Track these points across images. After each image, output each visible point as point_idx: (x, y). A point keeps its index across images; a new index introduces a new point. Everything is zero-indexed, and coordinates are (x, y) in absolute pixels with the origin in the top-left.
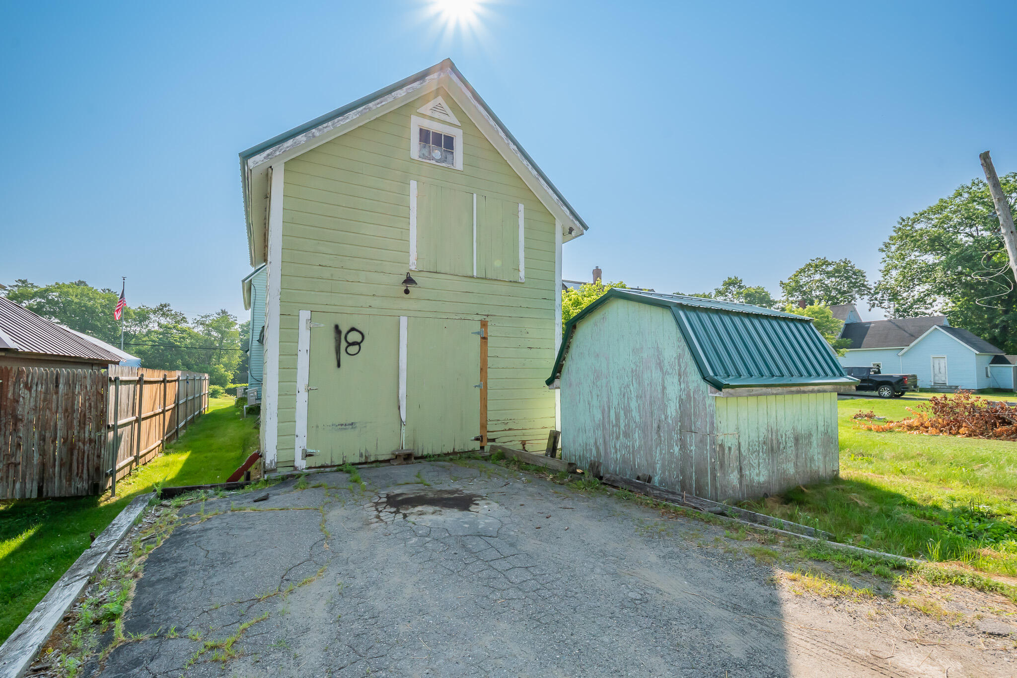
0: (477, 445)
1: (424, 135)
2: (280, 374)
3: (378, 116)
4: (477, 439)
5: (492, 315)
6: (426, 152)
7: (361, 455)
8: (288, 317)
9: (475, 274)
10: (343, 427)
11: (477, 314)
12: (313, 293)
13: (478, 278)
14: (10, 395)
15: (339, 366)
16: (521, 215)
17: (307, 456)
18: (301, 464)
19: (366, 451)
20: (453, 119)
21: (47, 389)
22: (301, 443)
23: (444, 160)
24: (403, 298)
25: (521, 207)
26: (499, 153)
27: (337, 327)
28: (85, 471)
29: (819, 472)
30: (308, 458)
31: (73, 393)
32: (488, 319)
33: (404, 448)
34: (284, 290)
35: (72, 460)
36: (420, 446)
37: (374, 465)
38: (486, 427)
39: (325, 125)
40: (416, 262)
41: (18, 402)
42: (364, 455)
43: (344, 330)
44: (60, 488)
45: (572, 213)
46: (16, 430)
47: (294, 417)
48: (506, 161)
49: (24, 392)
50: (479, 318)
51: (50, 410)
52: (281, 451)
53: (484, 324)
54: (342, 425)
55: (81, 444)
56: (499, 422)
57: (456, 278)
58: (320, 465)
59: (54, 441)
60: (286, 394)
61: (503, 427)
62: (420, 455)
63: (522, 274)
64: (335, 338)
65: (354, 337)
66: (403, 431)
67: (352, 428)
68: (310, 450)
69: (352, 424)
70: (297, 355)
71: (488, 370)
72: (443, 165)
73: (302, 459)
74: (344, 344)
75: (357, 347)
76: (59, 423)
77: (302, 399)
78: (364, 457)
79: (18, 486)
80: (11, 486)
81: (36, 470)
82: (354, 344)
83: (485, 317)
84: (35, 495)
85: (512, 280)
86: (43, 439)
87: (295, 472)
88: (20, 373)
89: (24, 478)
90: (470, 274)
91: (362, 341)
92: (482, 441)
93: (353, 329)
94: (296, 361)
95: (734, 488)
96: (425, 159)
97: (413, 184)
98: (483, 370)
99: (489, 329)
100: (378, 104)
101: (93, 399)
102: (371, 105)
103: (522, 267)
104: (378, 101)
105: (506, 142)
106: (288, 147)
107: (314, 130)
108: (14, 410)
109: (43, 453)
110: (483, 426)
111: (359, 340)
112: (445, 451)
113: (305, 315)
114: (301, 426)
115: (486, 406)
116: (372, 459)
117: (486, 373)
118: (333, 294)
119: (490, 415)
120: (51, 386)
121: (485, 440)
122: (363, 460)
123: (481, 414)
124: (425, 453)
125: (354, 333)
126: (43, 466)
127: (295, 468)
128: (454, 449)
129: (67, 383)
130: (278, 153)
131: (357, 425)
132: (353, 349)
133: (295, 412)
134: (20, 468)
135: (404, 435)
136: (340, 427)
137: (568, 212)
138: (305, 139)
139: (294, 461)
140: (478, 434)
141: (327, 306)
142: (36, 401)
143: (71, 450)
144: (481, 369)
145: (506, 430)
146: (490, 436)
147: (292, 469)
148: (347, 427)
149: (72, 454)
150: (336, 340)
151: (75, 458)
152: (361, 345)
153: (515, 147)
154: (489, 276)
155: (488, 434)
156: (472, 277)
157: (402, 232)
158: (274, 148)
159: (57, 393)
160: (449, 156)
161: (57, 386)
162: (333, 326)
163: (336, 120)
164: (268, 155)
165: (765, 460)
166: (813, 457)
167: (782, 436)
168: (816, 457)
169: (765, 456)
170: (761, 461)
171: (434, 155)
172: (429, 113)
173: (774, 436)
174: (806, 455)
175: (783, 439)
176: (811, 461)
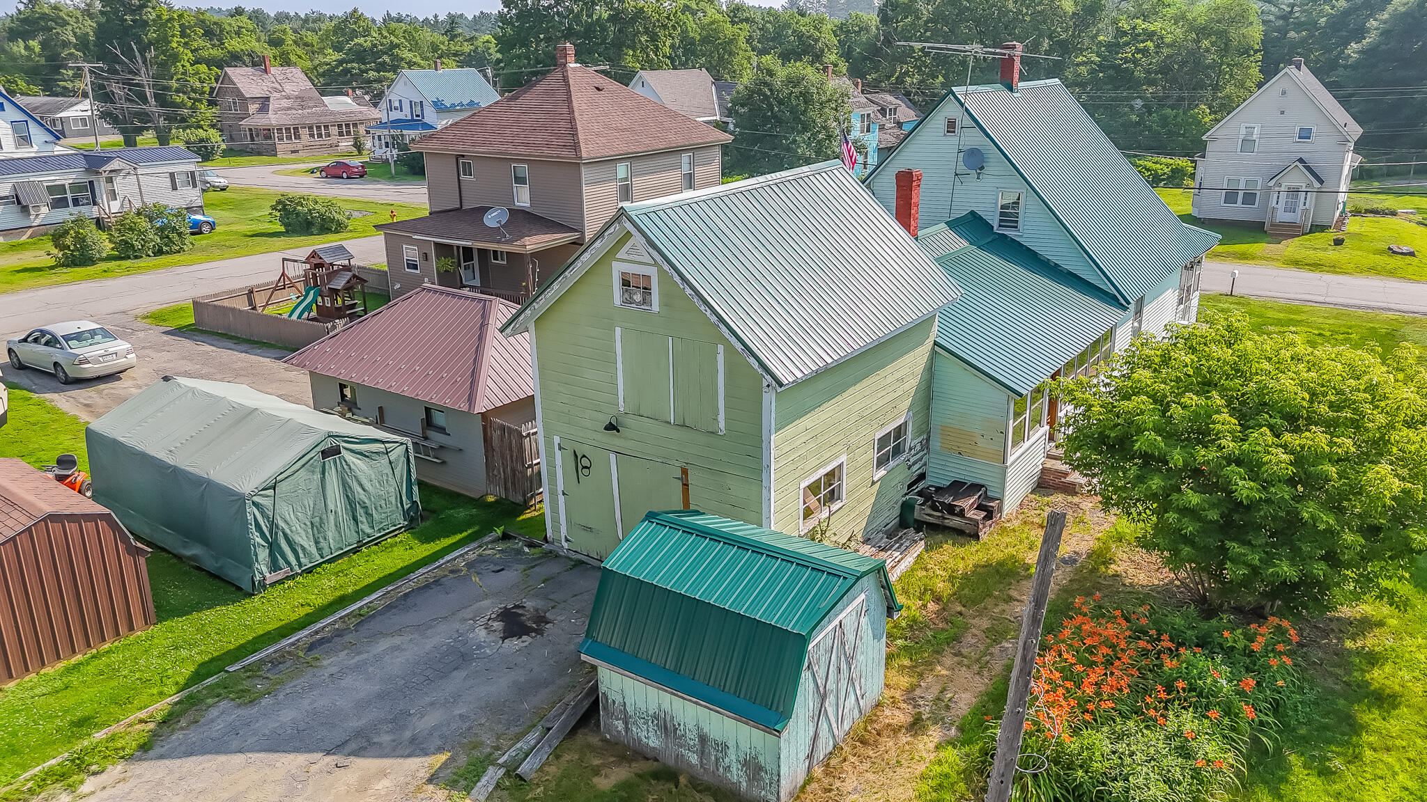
1: (625, 279)
5: (691, 464)
6: (627, 296)
8: (548, 439)
9: (673, 421)
11: (677, 460)
12: (560, 423)
13: (675, 425)
14: (489, 434)
15: (579, 484)
16: (721, 359)
17: (567, 541)
18: (565, 546)
20: (647, 259)
21: (501, 433)
22: (564, 530)
23: (644, 303)
24: (616, 435)
25: (720, 349)
27: (575, 452)
31: (511, 439)
32: (689, 467)
34: (545, 420)
35: (515, 480)
40: (624, 404)
41: (492, 438)
43: (578, 455)
45: (761, 364)
46: (493, 455)
47: (558, 510)
49: (493, 433)
50: (682, 465)
51: (504, 447)
52: (555, 534)
53: (685, 472)
54: (585, 527)
55: (518, 474)
57: (656, 422)
58: (575, 550)
59: (507, 467)
60: (553, 494)
63: (722, 425)
64: (575, 460)
65: (585, 462)
67: (590, 531)
68: (569, 537)
69: (590, 528)
70: (556, 468)
72: (643, 307)
73: (565, 542)
74: (580, 467)
75: (587, 470)
76: (508, 456)
77: (561, 499)
79: (498, 488)
80: (495, 488)
81: (503, 482)
83: (687, 465)
85: (711, 431)
86: (503, 464)
87: (560, 552)
90: (668, 420)
91: (590, 467)
93: (584, 456)
94: (556, 472)
95: (619, 733)
96: (628, 302)
97: (618, 331)
99: (689, 476)
101: (518, 446)
103: (722, 417)
105: (682, 287)
108: (491, 443)
109: (504, 473)
111: (588, 466)
113: (557, 439)
114: (563, 519)
118: (571, 426)
120: (503, 432)
125: (585, 459)
126: (505, 479)
127: (562, 549)
129: (508, 432)
131: (593, 530)
132: (585, 471)
133: (558, 507)
134: (497, 478)
137: (757, 364)
139: (561, 542)
141: (568, 435)
142: (498, 440)
143: (514, 474)
147: (561, 545)
148: (587, 529)
149: (515, 478)
150: (576, 463)
152: (590, 469)
153: (692, 292)
154: (687, 425)
156: (671, 424)
159: (505, 437)
160: (648, 299)
161: (505, 434)
162: (573, 451)
165: (656, 732)
166: (729, 767)
167: (679, 725)
168: (734, 770)
169: (656, 728)
170: (650, 729)
171: (635, 297)
172: (625, 257)
173: (668, 719)
174: (717, 760)
175: (682, 727)
176: (725, 769)
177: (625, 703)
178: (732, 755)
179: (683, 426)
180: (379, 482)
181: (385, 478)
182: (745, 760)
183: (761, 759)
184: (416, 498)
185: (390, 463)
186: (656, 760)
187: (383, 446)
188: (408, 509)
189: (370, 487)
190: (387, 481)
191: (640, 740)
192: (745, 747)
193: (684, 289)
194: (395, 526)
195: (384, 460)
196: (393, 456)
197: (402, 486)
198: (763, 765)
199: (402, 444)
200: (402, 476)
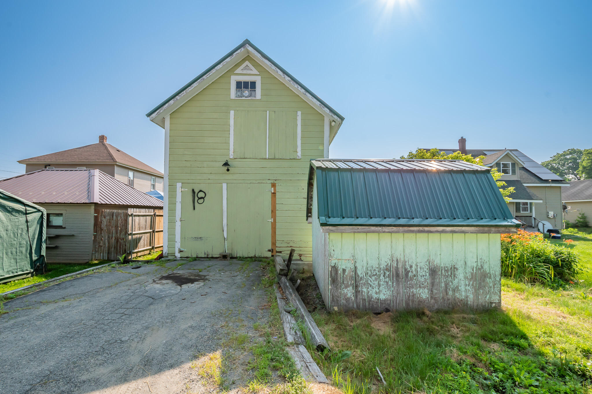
0: (269, 254)
1: (239, 85)
2: (169, 213)
3: (213, 81)
4: (269, 251)
5: (278, 180)
6: (239, 93)
7: (205, 254)
8: (172, 186)
9: (267, 157)
10: (196, 239)
11: (269, 180)
12: (183, 174)
13: (269, 159)
14: (99, 220)
15: (194, 209)
16: (299, 118)
17: (180, 252)
18: (178, 255)
19: (207, 252)
20: (255, 71)
21: (110, 218)
22: (178, 245)
23: (250, 96)
24: (226, 173)
25: (299, 113)
26: (284, 84)
27: (193, 190)
28: (121, 251)
29: (467, 301)
30: (181, 253)
31: (118, 220)
32: (275, 182)
33: (226, 252)
34: (171, 174)
35: (117, 246)
36: (235, 252)
37: (211, 259)
38: (276, 244)
39: (182, 93)
40: (233, 154)
41: (102, 223)
42: (206, 254)
43: (196, 191)
44: (114, 256)
45: (331, 110)
46: (101, 233)
47: (175, 233)
48: (288, 87)
49: (103, 219)
50: (270, 181)
51: (111, 226)
52: (169, 248)
53: (274, 185)
54: (196, 238)
55: (120, 240)
56: (284, 242)
57: (256, 160)
58: (186, 256)
59: (112, 238)
60: (171, 222)
61: (286, 245)
62: (235, 256)
63: (299, 154)
64: (193, 195)
65: (201, 195)
66: (226, 243)
67: (201, 240)
68: (182, 249)
69: (201, 238)
70: (176, 204)
71: (277, 211)
72: (250, 98)
73: (178, 253)
74: (196, 198)
75: (202, 200)
76: (114, 231)
77: (178, 224)
78: (206, 255)
79: (102, 254)
80: (100, 254)
81: (107, 249)
82: (201, 198)
83: (275, 181)
84: (106, 259)
85: (292, 158)
86: (109, 237)
87: (176, 259)
88: (102, 211)
89: (103, 252)
90: (264, 157)
91: (205, 197)
92: (272, 252)
93: (201, 191)
94: (175, 207)
95: (348, 300)
96: (239, 97)
97: (232, 113)
98: (274, 211)
99: (277, 188)
100: (208, 75)
101: (124, 222)
102: (204, 77)
103: (299, 150)
104: (208, 74)
105: (283, 76)
106: (166, 107)
107: (177, 97)
108: (101, 226)
109: (109, 243)
110: (274, 244)
111: (204, 197)
112: (250, 256)
113: (179, 185)
114: (178, 238)
115: (275, 232)
116: (210, 256)
117: (275, 213)
118: (192, 174)
119: (278, 238)
120: (111, 217)
121: (274, 251)
122: (206, 256)
123: (272, 237)
124: (238, 256)
125: (201, 193)
126: (109, 247)
127: (176, 257)
128: (255, 255)
129: (116, 216)
130: (161, 111)
131: (203, 238)
132: (201, 201)
133: (175, 231)
134: (102, 248)
135: (226, 246)
136: (195, 239)
137: (328, 111)
138: (173, 102)
139: (175, 253)
140: (270, 248)
141: (189, 180)
142: (107, 223)
143: (117, 241)
144: (272, 211)
145: (288, 247)
146: (278, 249)
147: (174, 257)
148: (198, 239)
149: (117, 244)
150: (193, 197)
151: (118, 245)
152: (205, 198)
153: (289, 79)
154: (277, 157)
155: (277, 248)
156: (266, 159)
157: (226, 139)
158: (160, 109)
159: (113, 219)
160: (253, 93)
161: (113, 217)
162: (191, 190)
163: (187, 89)
164: (157, 113)
165: (387, 283)
166: (457, 287)
167: (411, 267)
168: (462, 288)
169: (387, 279)
170: (382, 283)
171: (244, 94)
172: (241, 72)
173: (400, 266)
174: (447, 285)
175: (413, 269)
176: (454, 290)
177: (356, 267)
178: (460, 274)
179: (274, 159)
180: (14, 234)
181: (20, 231)
182: (472, 274)
183: (486, 267)
184: (44, 253)
185: (27, 221)
186: (387, 310)
187: (24, 208)
188: (35, 261)
189: (5, 236)
190: (21, 234)
191: (370, 298)
192: (472, 262)
193: (285, 78)
194: (23, 271)
195: (22, 219)
196: (30, 217)
197: (33, 241)
198: (488, 272)
199: (39, 211)
200: (34, 234)
